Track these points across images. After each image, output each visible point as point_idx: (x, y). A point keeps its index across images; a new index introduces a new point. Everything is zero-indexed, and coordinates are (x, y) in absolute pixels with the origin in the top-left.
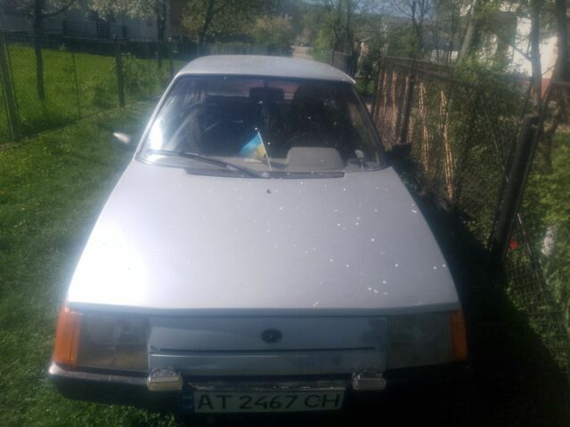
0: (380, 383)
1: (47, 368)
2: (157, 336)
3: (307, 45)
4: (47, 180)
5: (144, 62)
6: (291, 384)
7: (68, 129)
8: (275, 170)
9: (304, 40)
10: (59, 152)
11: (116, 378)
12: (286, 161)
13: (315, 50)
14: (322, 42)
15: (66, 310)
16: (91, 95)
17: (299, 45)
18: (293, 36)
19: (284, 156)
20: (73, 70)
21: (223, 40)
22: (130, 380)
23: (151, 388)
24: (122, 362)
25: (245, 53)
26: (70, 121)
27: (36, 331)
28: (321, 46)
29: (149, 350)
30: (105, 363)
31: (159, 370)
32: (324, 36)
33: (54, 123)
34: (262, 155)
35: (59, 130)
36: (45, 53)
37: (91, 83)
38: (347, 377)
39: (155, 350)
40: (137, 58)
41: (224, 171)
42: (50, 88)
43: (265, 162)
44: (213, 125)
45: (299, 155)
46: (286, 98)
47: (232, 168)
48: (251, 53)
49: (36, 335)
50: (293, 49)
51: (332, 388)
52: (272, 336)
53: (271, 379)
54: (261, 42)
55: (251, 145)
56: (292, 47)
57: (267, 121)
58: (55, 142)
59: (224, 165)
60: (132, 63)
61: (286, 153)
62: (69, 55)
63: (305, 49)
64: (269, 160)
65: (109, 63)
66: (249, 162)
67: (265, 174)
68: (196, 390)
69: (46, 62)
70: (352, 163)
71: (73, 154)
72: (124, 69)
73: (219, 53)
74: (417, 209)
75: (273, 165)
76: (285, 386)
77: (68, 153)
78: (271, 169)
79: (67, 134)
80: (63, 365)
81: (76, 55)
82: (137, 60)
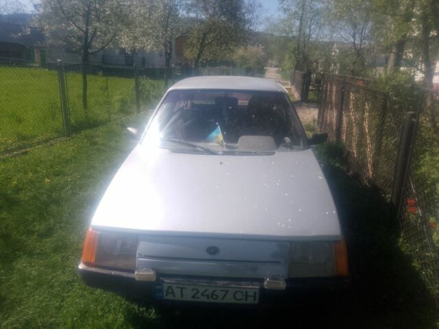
0: (282, 285)
1: (78, 265)
2: (143, 248)
3: (277, 66)
4: (85, 162)
5: (155, 82)
6: (225, 282)
7: (101, 128)
8: (229, 150)
9: (274, 62)
10: (94, 144)
11: (117, 273)
12: (237, 145)
13: (283, 70)
14: (288, 63)
15: (90, 230)
16: (117, 105)
17: (271, 66)
18: (266, 61)
19: (236, 141)
20: (107, 88)
21: (212, 65)
22: (125, 274)
23: (137, 279)
24: (121, 263)
25: (228, 74)
26: (103, 123)
27: (73, 255)
28: (287, 67)
29: (137, 255)
30: (111, 263)
31: (142, 268)
32: (289, 58)
33: (92, 124)
34: (220, 140)
35: (95, 129)
36: (89, 77)
37: (118, 97)
38: (261, 280)
39: (141, 257)
40: (150, 79)
41: (194, 151)
42: (91, 101)
43: (222, 145)
44: (189, 121)
45: (246, 141)
46: (239, 104)
47: (200, 149)
48: (233, 74)
49: (72, 257)
50: (266, 70)
51: (250, 287)
52: (213, 250)
53: (212, 279)
54: (241, 66)
55: (214, 134)
56: (265, 68)
57: (226, 119)
58: (92, 137)
59: (195, 147)
60: (146, 82)
61: (238, 140)
62: (105, 78)
63: (275, 69)
64: (225, 143)
65: (130, 83)
66: (212, 145)
67: (220, 153)
68: (164, 282)
69: (89, 84)
70: (283, 146)
71: (103, 144)
72: (140, 88)
73: (209, 74)
74: (323, 175)
75: (227, 147)
76: (220, 283)
77: (100, 144)
78: (225, 149)
79: (100, 131)
80: (87, 264)
81: (110, 78)
82: (150, 81)
